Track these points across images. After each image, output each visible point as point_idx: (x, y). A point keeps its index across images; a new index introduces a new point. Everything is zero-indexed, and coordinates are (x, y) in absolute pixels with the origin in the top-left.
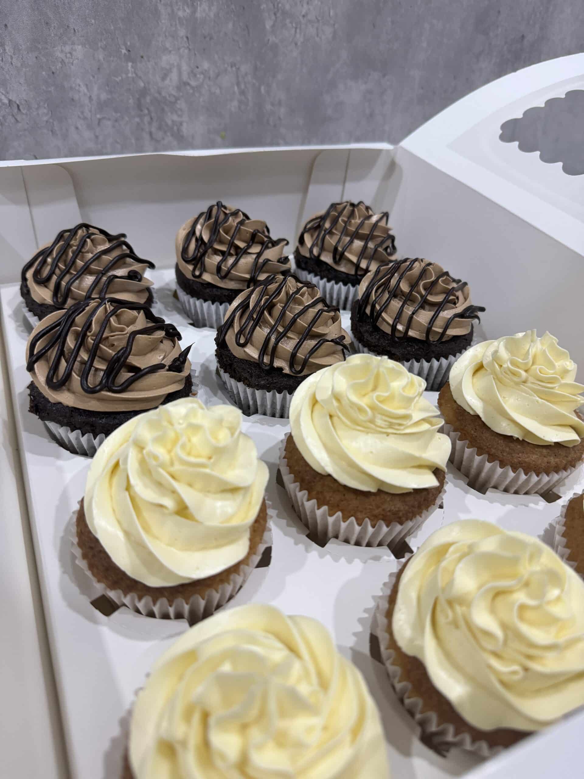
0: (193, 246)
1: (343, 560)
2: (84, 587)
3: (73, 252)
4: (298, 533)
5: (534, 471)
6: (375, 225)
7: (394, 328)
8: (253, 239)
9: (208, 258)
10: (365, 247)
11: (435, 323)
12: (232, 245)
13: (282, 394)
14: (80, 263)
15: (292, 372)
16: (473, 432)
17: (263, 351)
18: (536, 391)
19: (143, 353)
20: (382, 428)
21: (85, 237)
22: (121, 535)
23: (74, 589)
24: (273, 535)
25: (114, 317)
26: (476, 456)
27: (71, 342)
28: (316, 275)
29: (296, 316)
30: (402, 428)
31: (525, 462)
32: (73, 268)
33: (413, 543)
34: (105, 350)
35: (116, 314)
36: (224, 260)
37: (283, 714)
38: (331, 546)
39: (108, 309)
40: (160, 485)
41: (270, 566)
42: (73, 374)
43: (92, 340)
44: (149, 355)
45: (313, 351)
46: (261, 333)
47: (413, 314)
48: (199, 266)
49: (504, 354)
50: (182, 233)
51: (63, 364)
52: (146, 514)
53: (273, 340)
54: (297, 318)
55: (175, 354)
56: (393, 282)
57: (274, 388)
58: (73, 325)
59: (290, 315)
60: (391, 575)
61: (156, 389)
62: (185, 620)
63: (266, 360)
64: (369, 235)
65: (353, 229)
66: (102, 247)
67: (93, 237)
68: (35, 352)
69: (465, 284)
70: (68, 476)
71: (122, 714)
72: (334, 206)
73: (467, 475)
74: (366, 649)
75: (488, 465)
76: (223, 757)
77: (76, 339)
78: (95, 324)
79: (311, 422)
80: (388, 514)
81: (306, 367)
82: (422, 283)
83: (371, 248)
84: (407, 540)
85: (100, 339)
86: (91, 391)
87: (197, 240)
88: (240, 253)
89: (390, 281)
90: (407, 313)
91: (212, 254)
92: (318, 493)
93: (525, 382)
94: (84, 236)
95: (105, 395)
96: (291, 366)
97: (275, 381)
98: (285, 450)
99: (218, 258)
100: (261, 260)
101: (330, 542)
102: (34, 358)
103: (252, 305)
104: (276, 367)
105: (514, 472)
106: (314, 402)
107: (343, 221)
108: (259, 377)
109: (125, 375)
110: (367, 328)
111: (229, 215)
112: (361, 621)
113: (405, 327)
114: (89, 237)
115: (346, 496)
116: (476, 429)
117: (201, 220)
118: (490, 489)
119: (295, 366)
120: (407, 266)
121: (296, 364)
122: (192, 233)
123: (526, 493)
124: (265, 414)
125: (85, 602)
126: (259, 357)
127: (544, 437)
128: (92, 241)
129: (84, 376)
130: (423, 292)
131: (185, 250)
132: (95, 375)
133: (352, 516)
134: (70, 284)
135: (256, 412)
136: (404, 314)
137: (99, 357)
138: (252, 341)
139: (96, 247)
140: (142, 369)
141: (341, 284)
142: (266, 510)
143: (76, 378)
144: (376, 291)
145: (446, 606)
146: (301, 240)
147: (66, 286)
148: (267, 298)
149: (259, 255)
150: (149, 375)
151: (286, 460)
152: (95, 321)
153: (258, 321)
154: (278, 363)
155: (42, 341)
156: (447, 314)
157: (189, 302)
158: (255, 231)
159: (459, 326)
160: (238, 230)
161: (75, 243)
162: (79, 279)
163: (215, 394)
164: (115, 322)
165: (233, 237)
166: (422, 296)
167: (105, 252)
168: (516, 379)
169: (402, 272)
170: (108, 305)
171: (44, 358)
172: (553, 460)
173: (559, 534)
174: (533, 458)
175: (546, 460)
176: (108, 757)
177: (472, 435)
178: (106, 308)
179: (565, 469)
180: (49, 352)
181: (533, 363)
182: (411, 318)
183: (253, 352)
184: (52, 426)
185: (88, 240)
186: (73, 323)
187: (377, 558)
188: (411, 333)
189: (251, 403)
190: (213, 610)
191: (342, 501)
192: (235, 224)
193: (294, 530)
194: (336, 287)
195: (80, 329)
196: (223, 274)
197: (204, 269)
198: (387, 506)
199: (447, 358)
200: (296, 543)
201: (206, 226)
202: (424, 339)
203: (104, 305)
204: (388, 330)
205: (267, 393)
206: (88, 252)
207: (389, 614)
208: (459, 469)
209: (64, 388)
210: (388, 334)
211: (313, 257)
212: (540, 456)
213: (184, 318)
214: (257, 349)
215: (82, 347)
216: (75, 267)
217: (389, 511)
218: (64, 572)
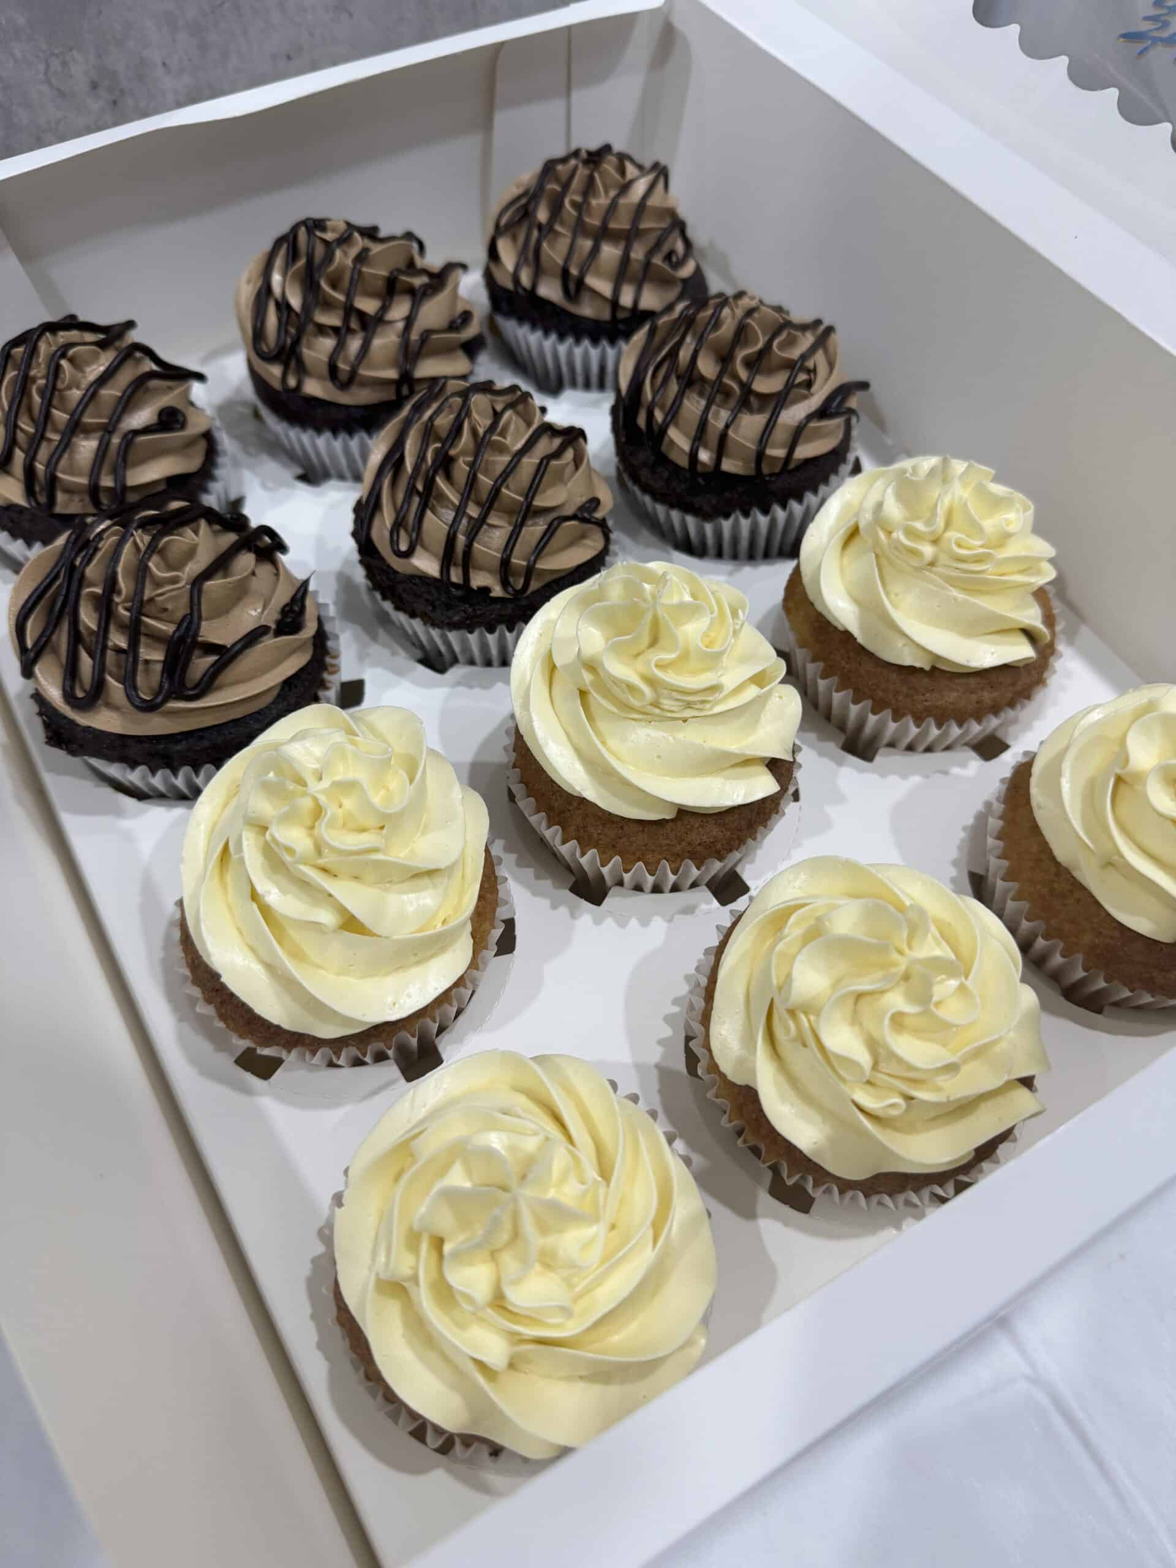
0: (272, 319)
1: (634, 922)
2: (220, 1044)
3: (42, 392)
4: (555, 887)
5: (955, 719)
6: (641, 207)
7: (693, 456)
8: (391, 289)
9: (309, 347)
10: (625, 260)
11: (770, 440)
12: (349, 310)
13: (497, 634)
14: (60, 416)
15: (509, 593)
16: (843, 663)
17: (447, 560)
18: (951, 581)
19: (223, 610)
20: (672, 712)
21: (56, 359)
22: (257, 968)
23: (205, 1046)
24: (515, 901)
25: (155, 558)
26: (851, 705)
27: (88, 618)
28: (534, 327)
29: (499, 482)
30: (708, 706)
31: (937, 707)
32: (49, 427)
33: (748, 874)
34: (152, 625)
35: (157, 550)
36: (341, 346)
37: (544, 1229)
38: (611, 901)
39: (141, 545)
40: (305, 885)
41: (514, 952)
42: (109, 678)
43: (127, 609)
44: (236, 612)
45: (541, 547)
46: (436, 524)
47: (727, 426)
48: (293, 363)
49: (894, 510)
50: (247, 292)
51: (86, 662)
52: (294, 934)
53: (461, 539)
54: (501, 485)
55: (282, 596)
56: (684, 355)
57: (480, 624)
58: (85, 583)
59: (486, 481)
60: (707, 952)
61: (261, 675)
62: (392, 1061)
63: (456, 576)
64: (629, 231)
65: (594, 221)
66: (94, 367)
67: (71, 352)
68: (29, 644)
69: (830, 330)
70: (146, 846)
71: (321, 1223)
72: (549, 167)
73: (842, 727)
74: (681, 1065)
75: (872, 719)
76: (469, 1299)
77: (97, 609)
78: (123, 578)
79: (551, 706)
80: (699, 848)
81: (533, 578)
82: (741, 354)
83: (636, 260)
84: (738, 869)
85: (140, 606)
86: (149, 707)
87: (278, 305)
88: (370, 324)
89: (677, 354)
90: (716, 427)
91: (315, 336)
92: (578, 830)
93: (932, 564)
94: (54, 355)
95: (173, 708)
96: (505, 583)
97: (479, 612)
98: (514, 750)
99: (328, 343)
100: (414, 336)
101: (610, 893)
102: (32, 655)
103: (410, 462)
104: (475, 588)
105: (918, 726)
106: (551, 669)
107: (574, 204)
108: (448, 607)
109: (202, 664)
110: (644, 455)
111: (335, 245)
112: (669, 1019)
113: (714, 456)
114: (63, 356)
115: (626, 828)
116: (849, 658)
117: (279, 262)
118: (882, 751)
119: (511, 580)
120: (707, 320)
121: (513, 576)
122: (265, 291)
123: (948, 748)
124: (472, 662)
125: (226, 1062)
126: (441, 572)
127: (968, 661)
128: (71, 360)
129: (129, 680)
130: (743, 374)
131: (258, 335)
132: (147, 671)
133: (639, 860)
134: (52, 463)
135: (455, 661)
136: (710, 429)
137: (146, 635)
138: (422, 540)
139: (83, 372)
140: (229, 646)
141: (586, 343)
142: (494, 872)
143: (114, 685)
144: (654, 376)
145: (786, 1016)
146: (493, 254)
147: (46, 470)
148: (437, 448)
149: (409, 321)
150: (248, 651)
151: (518, 770)
152: (122, 571)
153: (428, 497)
154: (479, 580)
155: (35, 619)
156: (794, 414)
157: (287, 436)
158: (391, 273)
159: (818, 434)
160: (357, 277)
161: (39, 371)
162: (68, 450)
163: (374, 638)
164: (159, 569)
165: (349, 296)
166: (742, 384)
167: (103, 380)
168: (915, 562)
169: (700, 329)
170: (139, 536)
171: (48, 649)
172: (987, 696)
173: (991, 836)
174: (952, 697)
175: (974, 697)
176: (312, 1284)
177: (844, 668)
178: (135, 543)
179: (1012, 704)
180: (54, 637)
181: (948, 525)
182: (723, 437)
183: (426, 564)
184: (96, 763)
185: (64, 363)
186: (82, 581)
187: (689, 910)
188: (727, 465)
189: (443, 648)
190: (434, 1036)
191: (620, 838)
192: (349, 262)
193: (547, 884)
194: (578, 352)
195: (98, 590)
196: (343, 377)
197: (302, 370)
198: (693, 836)
199: (800, 500)
200: (554, 907)
201: (291, 277)
202: (752, 472)
203: (132, 539)
204: (683, 462)
205: (470, 636)
206: (69, 388)
207: (706, 1019)
208: (828, 717)
209: (100, 702)
210: (683, 469)
211: (520, 291)
212: (964, 693)
213: (284, 465)
214: (435, 555)
215: (112, 621)
216: (54, 425)
217: (699, 844)
218: (181, 1020)
